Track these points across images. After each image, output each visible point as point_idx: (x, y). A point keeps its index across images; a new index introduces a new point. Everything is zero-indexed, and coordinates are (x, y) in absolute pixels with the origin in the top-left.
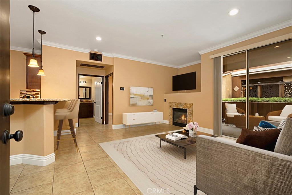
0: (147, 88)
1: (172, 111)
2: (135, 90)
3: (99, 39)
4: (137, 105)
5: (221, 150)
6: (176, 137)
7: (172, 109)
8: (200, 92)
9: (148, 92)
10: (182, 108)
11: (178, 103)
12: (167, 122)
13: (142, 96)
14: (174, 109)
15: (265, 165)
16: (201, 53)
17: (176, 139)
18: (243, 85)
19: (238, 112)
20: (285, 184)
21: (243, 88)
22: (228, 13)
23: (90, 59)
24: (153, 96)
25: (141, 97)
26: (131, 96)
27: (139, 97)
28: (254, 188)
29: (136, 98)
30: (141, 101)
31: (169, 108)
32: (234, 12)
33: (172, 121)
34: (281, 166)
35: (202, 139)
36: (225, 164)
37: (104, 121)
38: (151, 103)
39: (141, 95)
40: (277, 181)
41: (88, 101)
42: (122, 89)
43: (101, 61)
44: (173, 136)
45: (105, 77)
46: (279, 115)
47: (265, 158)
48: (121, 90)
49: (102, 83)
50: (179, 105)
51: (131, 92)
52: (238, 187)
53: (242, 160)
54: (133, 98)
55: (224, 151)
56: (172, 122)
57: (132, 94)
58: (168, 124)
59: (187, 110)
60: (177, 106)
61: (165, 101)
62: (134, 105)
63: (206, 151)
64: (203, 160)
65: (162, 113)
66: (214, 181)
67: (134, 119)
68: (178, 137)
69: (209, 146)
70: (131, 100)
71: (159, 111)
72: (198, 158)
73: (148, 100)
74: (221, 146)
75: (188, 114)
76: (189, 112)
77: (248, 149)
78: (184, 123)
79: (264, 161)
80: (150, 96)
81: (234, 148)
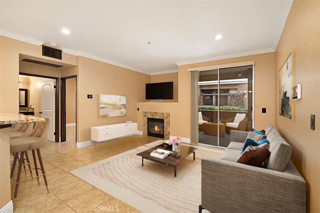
0: (119, 96)
1: (147, 121)
2: (106, 99)
3: (66, 31)
4: (108, 116)
5: (229, 172)
6: (163, 154)
7: (147, 119)
8: (178, 102)
9: (120, 100)
10: (158, 118)
11: (154, 113)
12: (141, 133)
13: (114, 105)
14: (149, 119)
15: (271, 184)
16: (178, 64)
17: (163, 157)
18: (202, 94)
19: (204, 119)
20: (287, 197)
21: (202, 97)
22: (215, 37)
23: (43, 55)
24: (125, 105)
25: (112, 107)
26: (101, 106)
27: (111, 107)
28: (262, 202)
29: (107, 109)
30: (112, 111)
31: (143, 118)
32: (219, 37)
33: (147, 131)
34: (284, 184)
35: (208, 162)
36: (234, 184)
37: (60, 138)
38: (123, 113)
39: (112, 104)
40: (281, 195)
41: (23, 110)
42: (90, 97)
43: (60, 58)
44: (159, 153)
45: (60, 79)
46: (233, 122)
47: (270, 178)
48: (88, 97)
49: (55, 87)
50: (154, 115)
51: (101, 101)
52: (247, 203)
53: (250, 180)
54: (104, 108)
55: (233, 173)
56: (147, 133)
57: (102, 103)
58: (142, 135)
59: (163, 120)
60: (152, 116)
61: (138, 110)
62: (104, 117)
63: (213, 173)
64: (210, 182)
65: (137, 123)
66: (222, 200)
67: (106, 134)
68: (165, 154)
69: (216, 169)
70: (101, 110)
71: (133, 122)
72: (204, 180)
73: (121, 110)
74: (229, 169)
75: (165, 124)
76: (166, 123)
77: (255, 170)
78: (160, 133)
79: (270, 180)
80: (122, 105)
81: (242, 170)
